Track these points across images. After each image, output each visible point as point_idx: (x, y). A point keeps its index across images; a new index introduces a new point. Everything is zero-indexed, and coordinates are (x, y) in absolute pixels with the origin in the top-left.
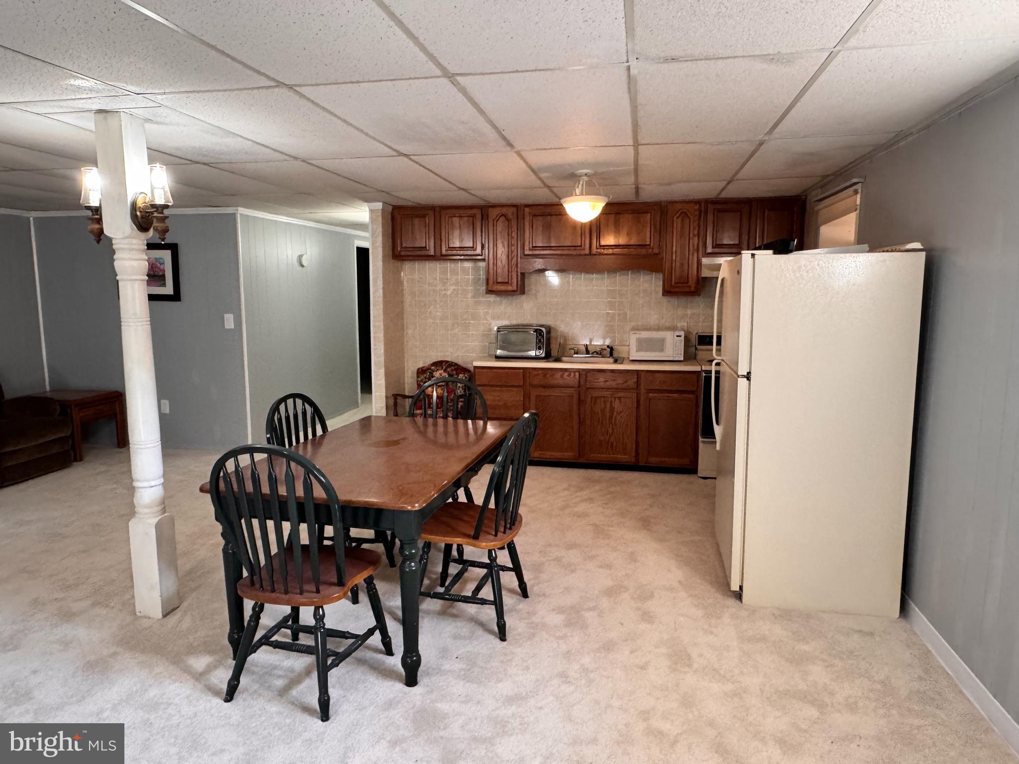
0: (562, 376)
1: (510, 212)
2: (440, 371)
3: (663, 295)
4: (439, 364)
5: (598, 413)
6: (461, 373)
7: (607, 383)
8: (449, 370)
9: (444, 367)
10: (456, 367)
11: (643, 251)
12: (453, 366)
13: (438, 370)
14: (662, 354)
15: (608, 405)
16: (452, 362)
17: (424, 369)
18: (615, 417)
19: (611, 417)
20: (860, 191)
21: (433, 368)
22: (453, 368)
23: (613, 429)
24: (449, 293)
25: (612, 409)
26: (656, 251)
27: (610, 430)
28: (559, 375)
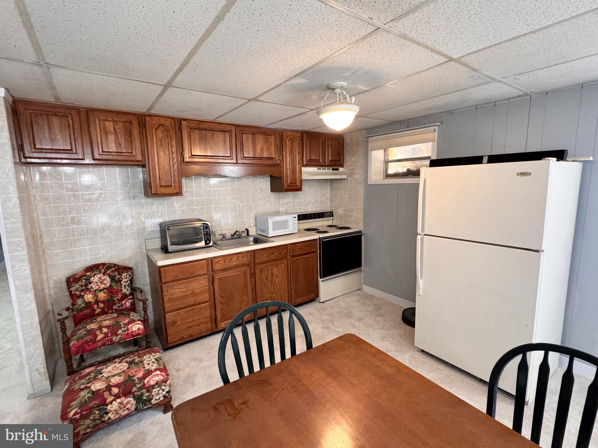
0: (238, 258)
1: (168, 123)
2: (99, 276)
3: (271, 191)
4: (94, 268)
5: (264, 279)
6: (123, 272)
7: (269, 257)
8: (109, 272)
9: (103, 271)
10: (116, 267)
11: (271, 162)
12: (112, 267)
13: (95, 274)
14: (287, 230)
15: (270, 272)
16: (111, 264)
17: (77, 276)
18: (275, 279)
19: (272, 281)
20: (437, 130)
21: (88, 274)
22: (113, 269)
23: (274, 288)
24: (95, 196)
25: (272, 275)
26: (279, 162)
27: (272, 290)
28: (234, 259)
